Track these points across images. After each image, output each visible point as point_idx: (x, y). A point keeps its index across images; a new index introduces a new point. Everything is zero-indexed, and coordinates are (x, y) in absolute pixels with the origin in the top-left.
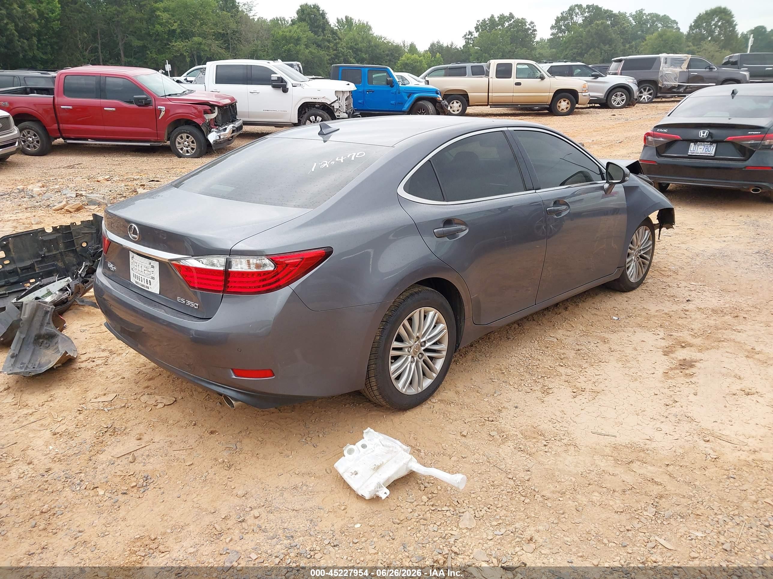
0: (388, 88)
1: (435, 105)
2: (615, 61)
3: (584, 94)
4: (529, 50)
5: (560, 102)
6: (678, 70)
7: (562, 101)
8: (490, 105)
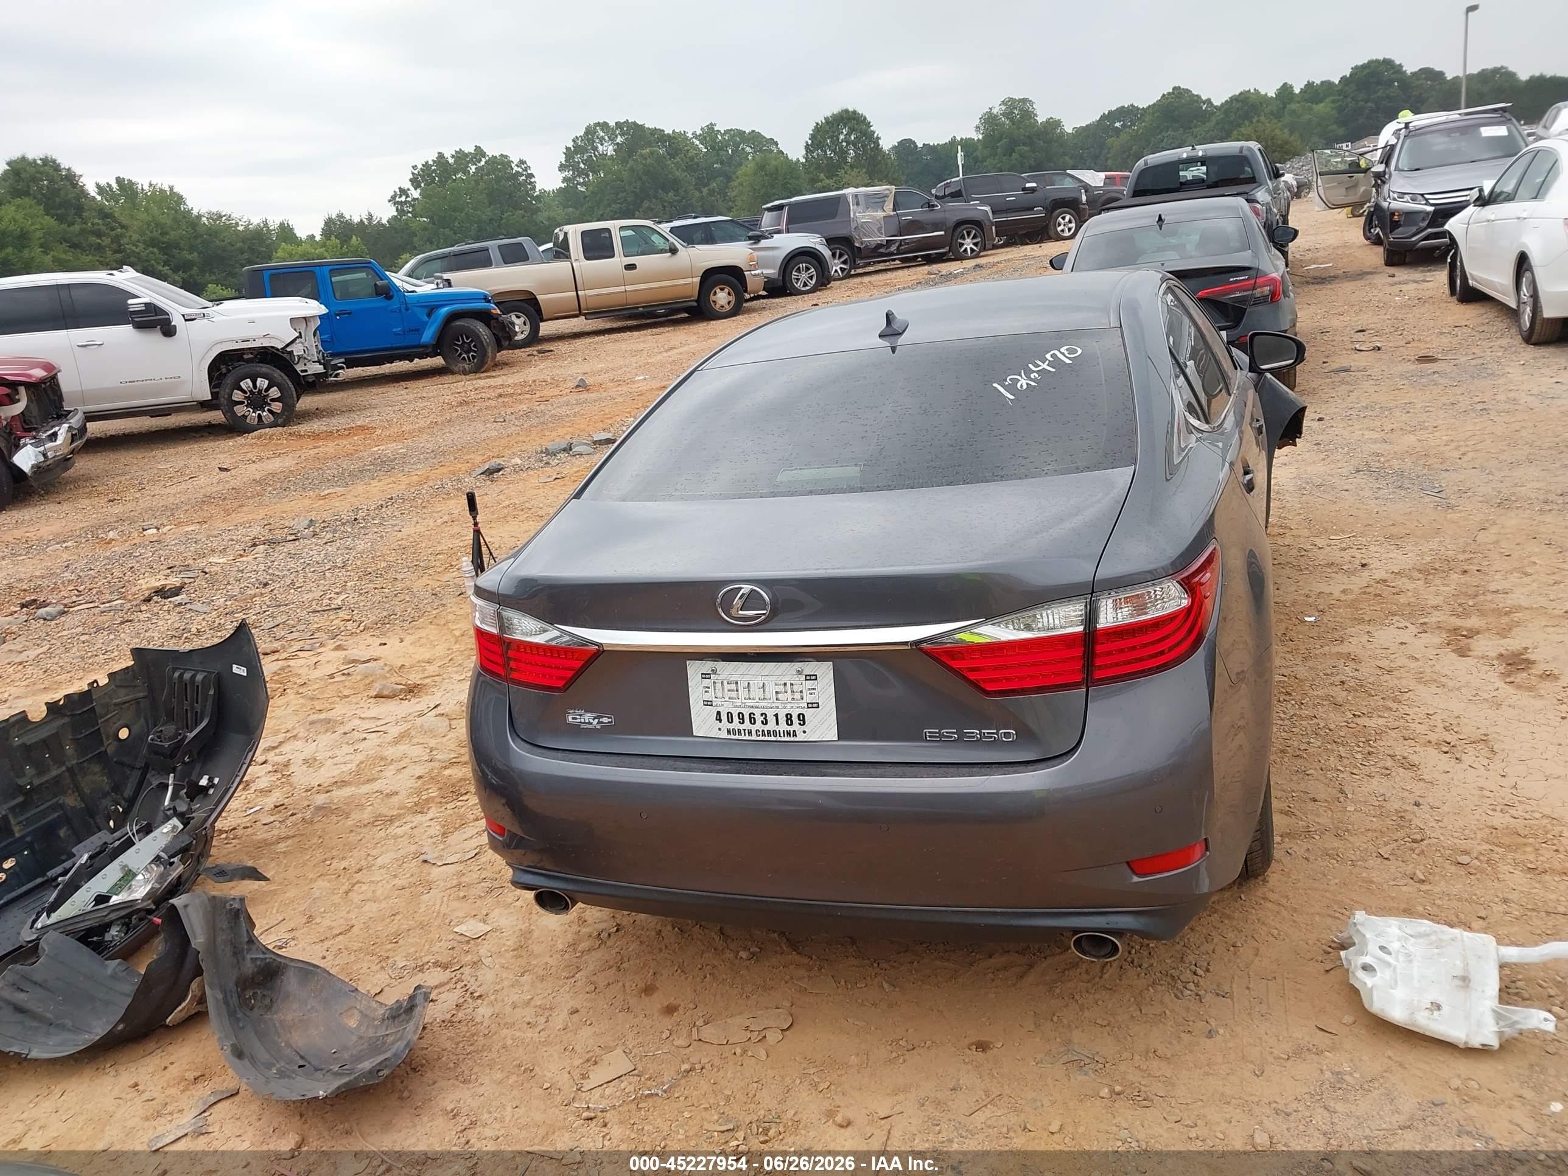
0: (380, 302)
1: (488, 325)
2: (770, 210)
3: (753, 272)
4: (529, 214)
5: (715, 293)
6: (880, 214)
7: (718, 291)
8: (585, 315)
